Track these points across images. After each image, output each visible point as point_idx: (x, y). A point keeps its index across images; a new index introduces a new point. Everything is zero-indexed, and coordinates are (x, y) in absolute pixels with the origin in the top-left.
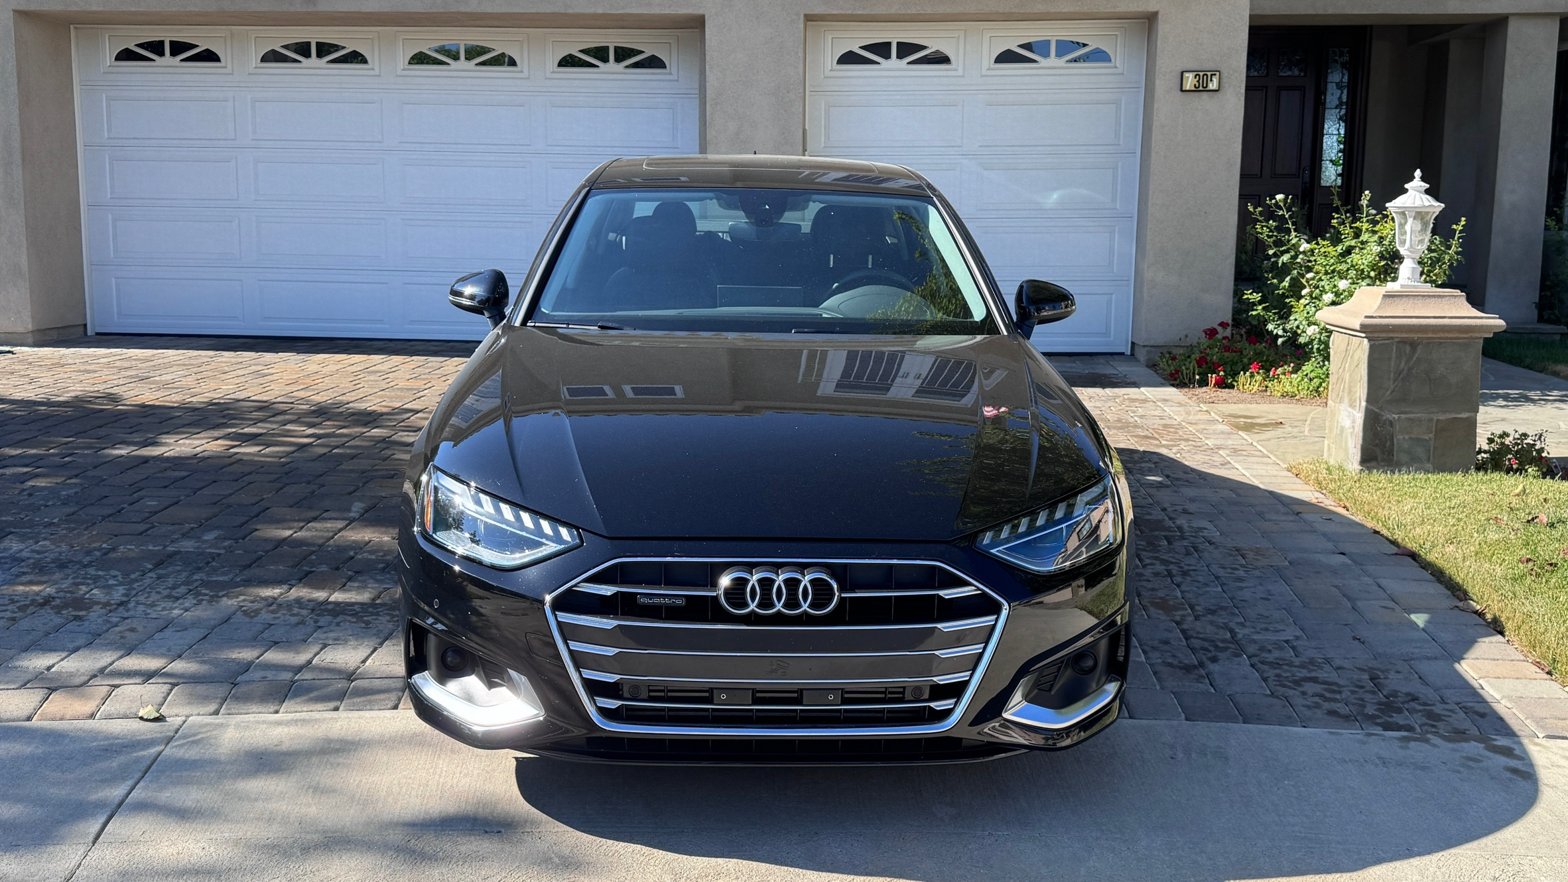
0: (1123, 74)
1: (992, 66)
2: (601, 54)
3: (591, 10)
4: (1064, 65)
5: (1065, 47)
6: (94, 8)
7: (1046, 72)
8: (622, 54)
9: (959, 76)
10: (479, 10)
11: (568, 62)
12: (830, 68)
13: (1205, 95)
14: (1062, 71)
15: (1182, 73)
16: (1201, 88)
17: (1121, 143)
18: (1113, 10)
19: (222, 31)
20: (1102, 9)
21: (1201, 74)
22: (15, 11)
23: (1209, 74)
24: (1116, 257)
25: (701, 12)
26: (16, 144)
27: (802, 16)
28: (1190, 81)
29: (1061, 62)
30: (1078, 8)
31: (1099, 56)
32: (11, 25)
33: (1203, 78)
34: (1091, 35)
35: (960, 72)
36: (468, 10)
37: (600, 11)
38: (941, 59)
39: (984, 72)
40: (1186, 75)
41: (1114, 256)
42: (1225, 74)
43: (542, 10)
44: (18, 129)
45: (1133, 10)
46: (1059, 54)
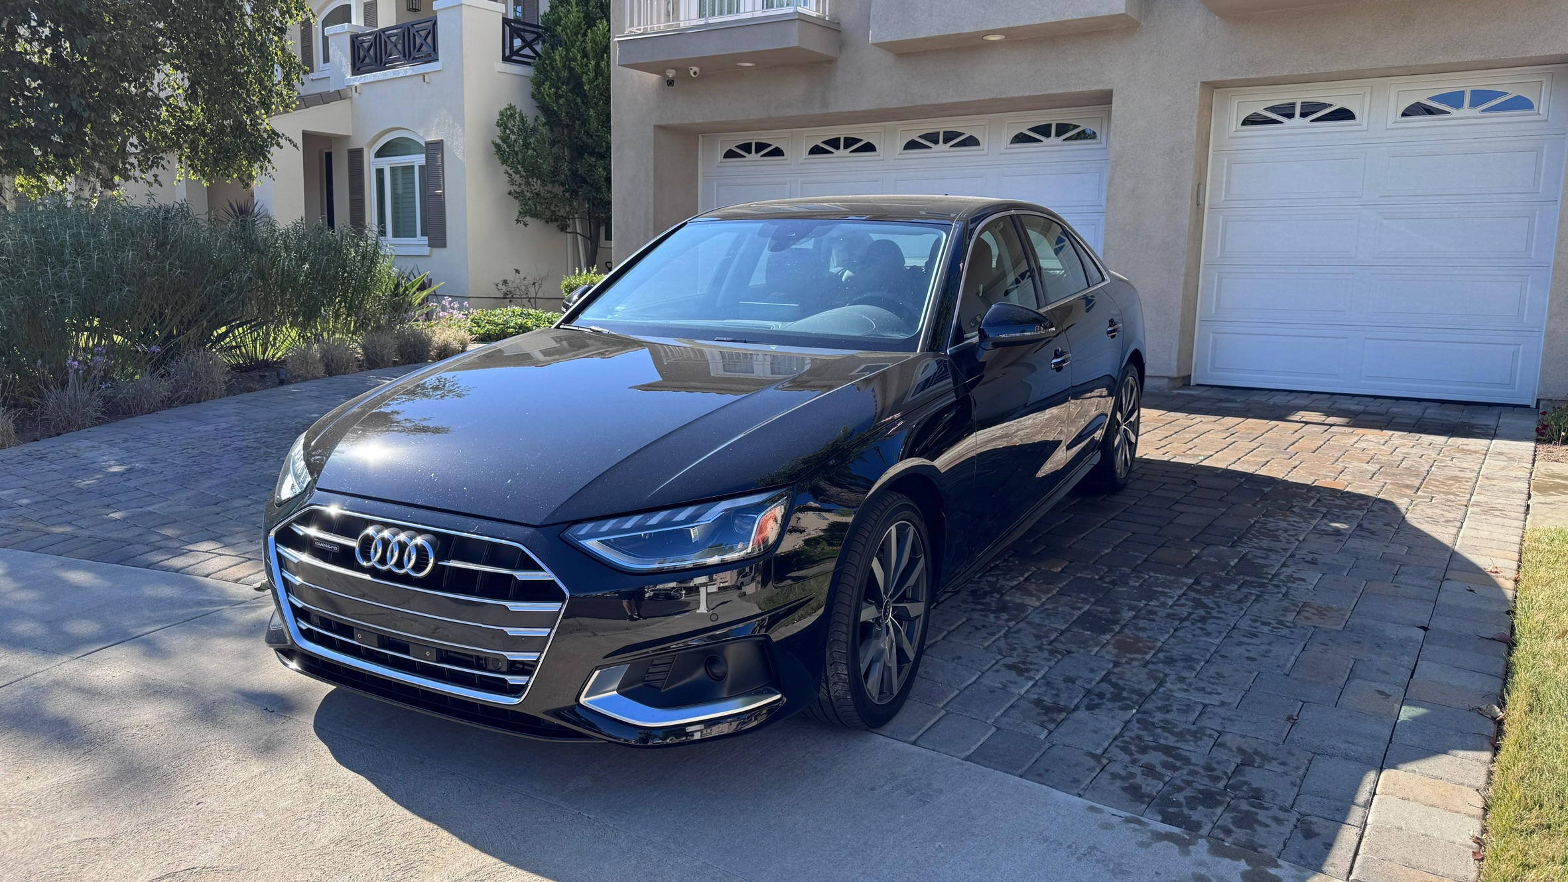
0: (1546, 121)
1: (1398, 119)
2: (1044, 130)
3: (1021, 94)
4: (1479, 114)
5: (1479, 98)
6: (697, 121)
7: (1459, 122)
8: (1062, 129)
9: (1362, 131)
10: (937, 102)
11: (1020, 139)
12: (1234, 130)
14: (1477, 121)
17: (1540, 191)
18: (1524, 56)
19: (785, 133)
20: (1511, 56)
22: (655, 126)
24: (1526, 308)
25: (1109, 87)
26: (651, 217)
27: (1199, 84)
29: (1476, 111)
30: (1482, 57)
31: (1520, 104)
32: (652, 135)
34: (1508, 84)
35: (1364, 127)
36: (929, 103)
37: (1027, 94)
38: (1344, 114)
39: (1390, 125)
41: (1524, 307)
43: (982, 98)
44: (652, 206)
45: (1548, 54)
46: (1473, 105)
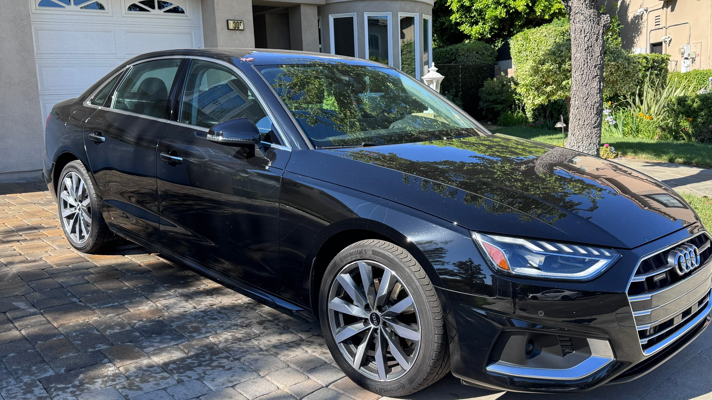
0: (191, 20)
1: (127, 12)
4: (163, 14)
7: (154, 16)
9: (110, 16)
12: (35, 8)
13: (238, 32)
14: (162, 17)
15: (227, 21)
16: (236, 29)
21: (236, 21)
23: (239, 22)
28: (231, 25)
29: (161, 12)
33: (237, 23)
35: (111, 14)
38: (99, 6)
39: (123, 15)
40: (229, 22)
42: (245, 22)
46: (160, 8)
